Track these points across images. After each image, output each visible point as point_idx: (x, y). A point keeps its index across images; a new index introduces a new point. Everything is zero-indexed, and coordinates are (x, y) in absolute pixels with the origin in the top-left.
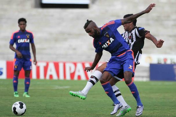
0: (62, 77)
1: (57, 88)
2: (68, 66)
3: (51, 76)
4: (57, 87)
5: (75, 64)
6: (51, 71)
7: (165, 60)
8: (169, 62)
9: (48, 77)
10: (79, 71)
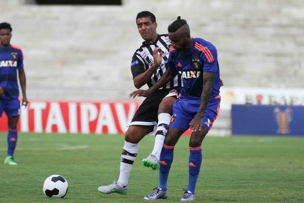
0: (73, 128)
1: (64, 149)
2: (84, 108)
3: (55, 128)
4: (65, 147)
5: (98, 106)
6: (54, 117)
7: (260, 98)
8: (265, 102)
9: (49, 129)
10: (105, 118)
